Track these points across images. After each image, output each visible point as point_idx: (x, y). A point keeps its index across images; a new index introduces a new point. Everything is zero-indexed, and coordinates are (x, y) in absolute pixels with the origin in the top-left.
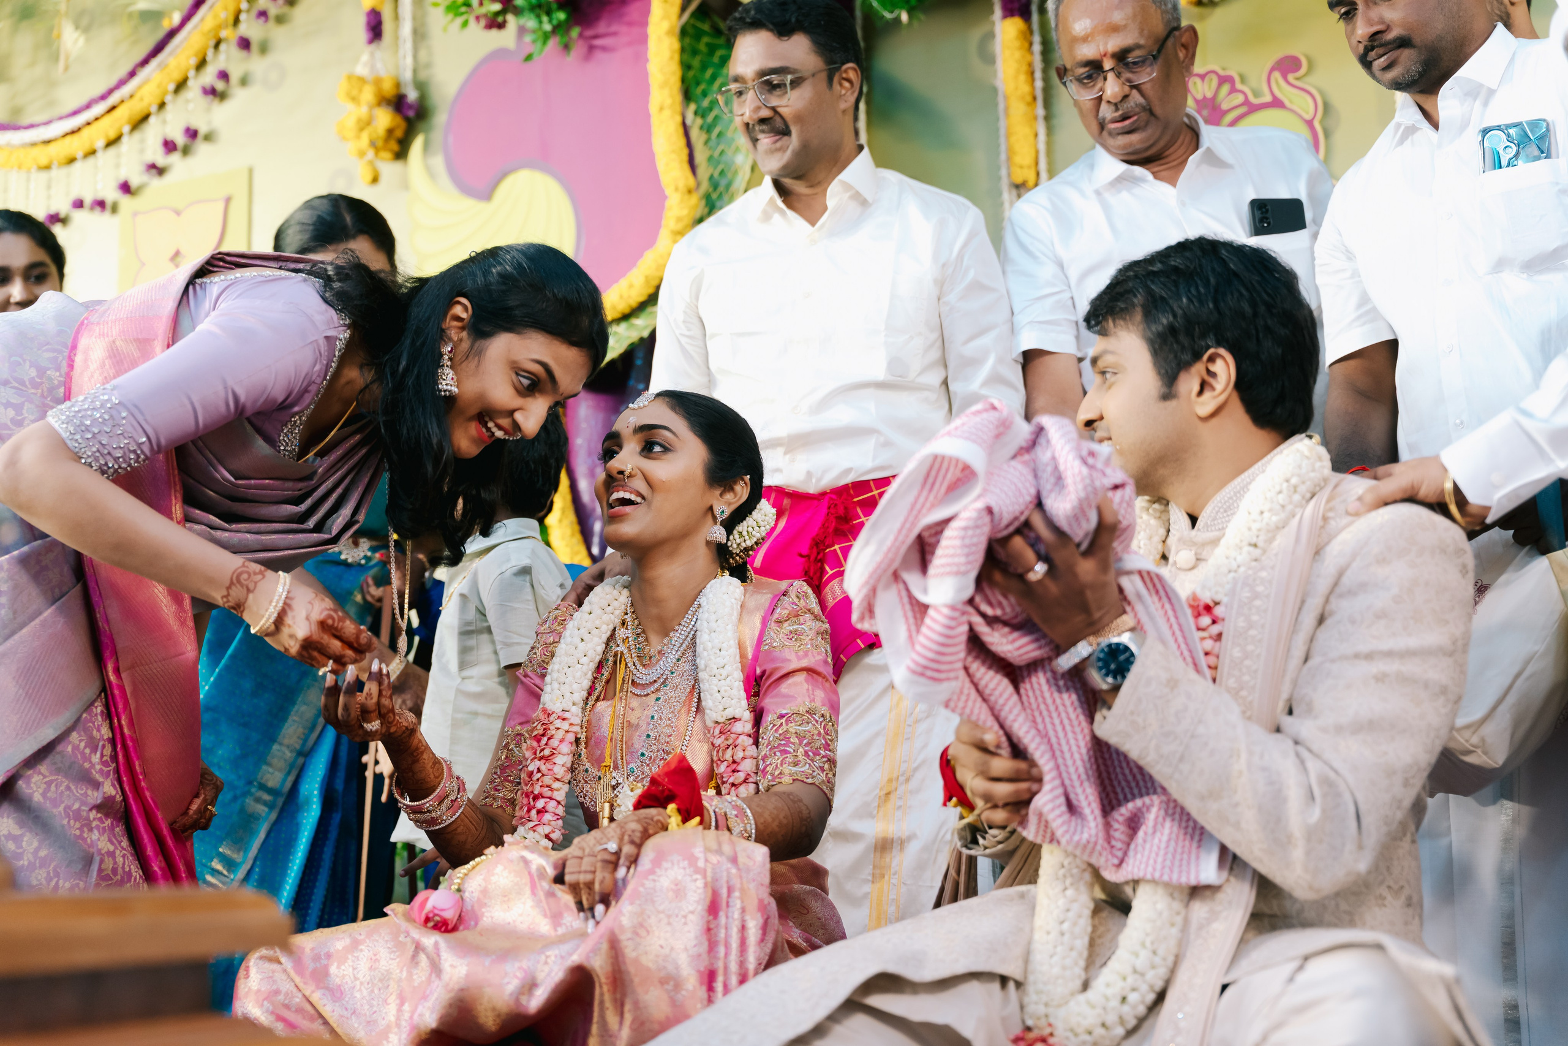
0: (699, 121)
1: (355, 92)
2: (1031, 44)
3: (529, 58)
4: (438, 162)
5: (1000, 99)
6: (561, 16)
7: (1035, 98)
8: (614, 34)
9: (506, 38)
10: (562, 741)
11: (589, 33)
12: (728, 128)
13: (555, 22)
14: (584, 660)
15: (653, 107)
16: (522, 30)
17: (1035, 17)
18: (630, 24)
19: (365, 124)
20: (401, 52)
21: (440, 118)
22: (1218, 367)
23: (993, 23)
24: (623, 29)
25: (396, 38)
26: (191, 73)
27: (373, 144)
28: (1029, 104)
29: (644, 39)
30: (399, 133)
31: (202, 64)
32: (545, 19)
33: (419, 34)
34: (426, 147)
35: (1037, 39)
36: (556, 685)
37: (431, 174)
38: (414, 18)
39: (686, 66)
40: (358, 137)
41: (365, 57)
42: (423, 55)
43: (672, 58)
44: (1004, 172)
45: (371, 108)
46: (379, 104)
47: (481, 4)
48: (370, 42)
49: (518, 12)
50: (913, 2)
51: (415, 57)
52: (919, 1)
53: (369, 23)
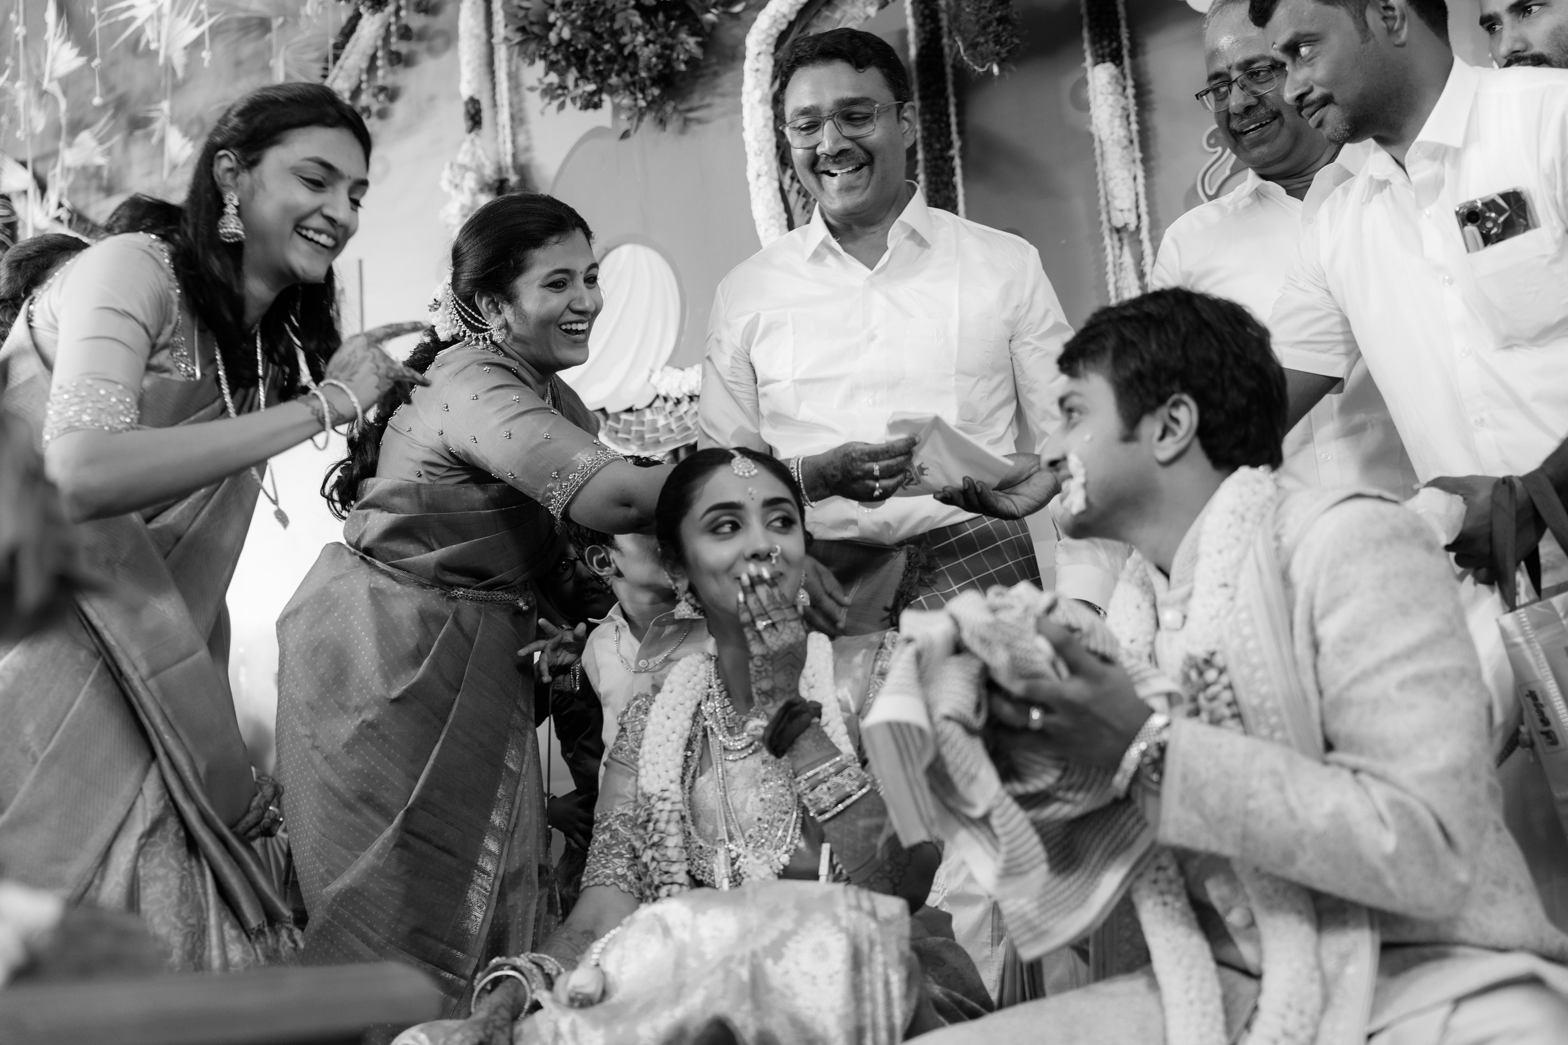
1: (457, 180)
2: (1125, 89)
3: (625, 135)
5: (1097, 144)
6: (656, 92)
7: (1131, 142)
8: (709, 106)
9: (603, 116)
10: (668, 822)
11: (682, 107)
13: (649, 98)
15: (751, 175)
16: (617, 109)
17: (1127, 61)
18: (723, 95)
20: (500, 139)
22: (1181, 413)
23: (1085, 70)
24: (717, 100)
25: (495, 124)
28: (1125, 148)
29: (738, 109)
32: (640, 96)
33: (518, 119)
35: (1130, 82)
36: (650, 767)
38: (511, 105)
41: (466, 146)
42: (521, 139)
43: (765, 126)
44: (1104, 217)
45: (474, 195)
46: (482, 190)
47: (576, 86)
48: (470, 131)
49: (613, 91)
50: (1004, 55)
51: (514, 142)
52: (1009, 52)
53: (468, 112)
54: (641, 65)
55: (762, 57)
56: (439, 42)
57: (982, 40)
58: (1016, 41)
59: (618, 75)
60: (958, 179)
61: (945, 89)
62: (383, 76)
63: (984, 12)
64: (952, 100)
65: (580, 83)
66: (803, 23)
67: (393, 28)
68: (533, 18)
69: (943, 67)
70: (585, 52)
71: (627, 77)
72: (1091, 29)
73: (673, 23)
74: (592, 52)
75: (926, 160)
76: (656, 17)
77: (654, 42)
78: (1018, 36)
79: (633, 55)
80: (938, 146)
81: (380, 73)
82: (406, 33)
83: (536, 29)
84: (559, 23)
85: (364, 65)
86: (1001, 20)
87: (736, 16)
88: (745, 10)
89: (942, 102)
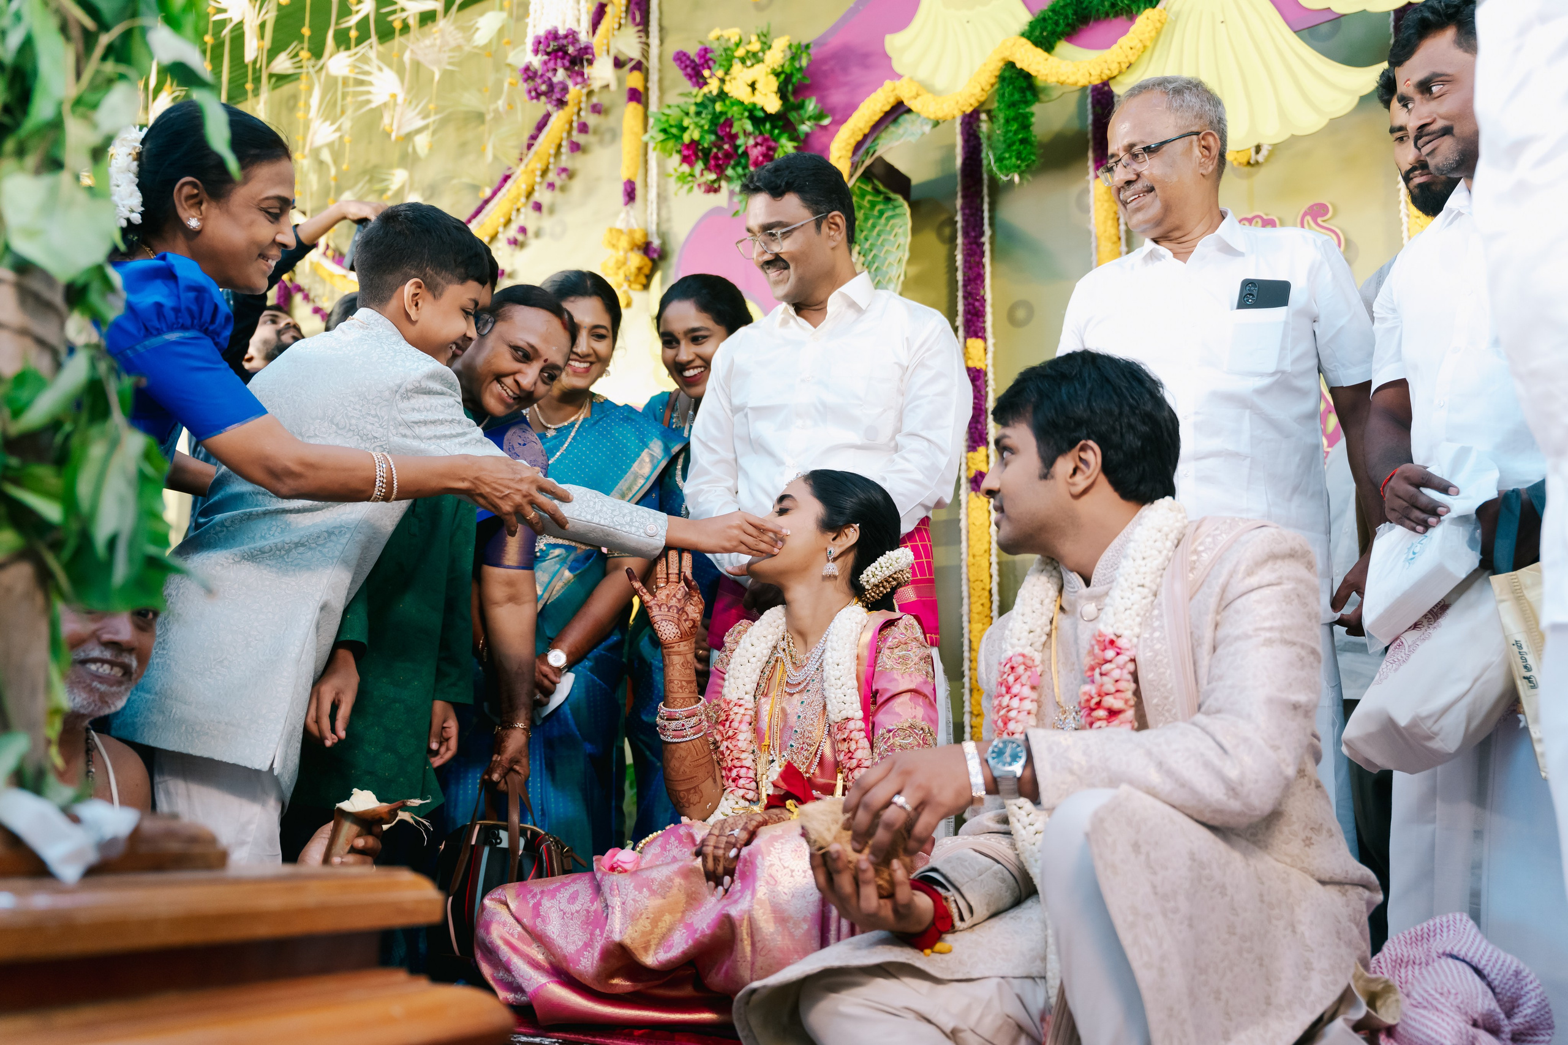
0: (862, 259)
1: (614, 242)
3: (736, 211)
5: (1093, 239)
7: (1120, 239)
9: (721, 199)
10: (740, 722)
12: (883, 264)
14: (753, 660)
16: (732, 193)
19: (621, 264)
20: (649, 212)
21: (675, 259)
22: (1089, 456)
23: (1088, 181)
25: (646, 200)
26: (501, 229)
27: (627, 279)
28: (1114, 243)
30: (646, 271)
31: (508, 222)
33: (661, 198)
36: (732, 680)
38: (658, 186)
40: (617, 274)
41: (623, 215)
42: (664, 213)
45: (626, 252)
46: (632, 249)
47: (702, 175)
48: (626, 204)
49: (729, 179)
50: (1023, 167)
51: (659, 215)
52: (1027, 166)
53: (626, 190)
54: (751, 162)
55: (842, 160)
56: (608, 137)
57: (1007, 155)
58: (1033, 158)
59: (734, 168)
60: (987, 260)
61: (981, 191)
62: (566, 159)
63: (1011, 134)
64: (986, 199)
65: (705, 173)
66: (875, 135)
67: (575, 125)
68: (672, 123)
69: (981, 174)
70: (710, 149)
71: (740, 170)
72: (1095, 151)
73: (776, 131)
74: (715, 150)
75: (964, 244)
76: (764, 126)
77: (761, 145)
78: (1034, 154)
79: (745, 153)
80: (973, 234)
81: (564, 157)
82: (583, 128)
83: (674, 131)
84: (692, 127)
85: (552, 151)
86: (1023, 141)
87: (824, 128)
88: (831, 123)
89: (979, 201)
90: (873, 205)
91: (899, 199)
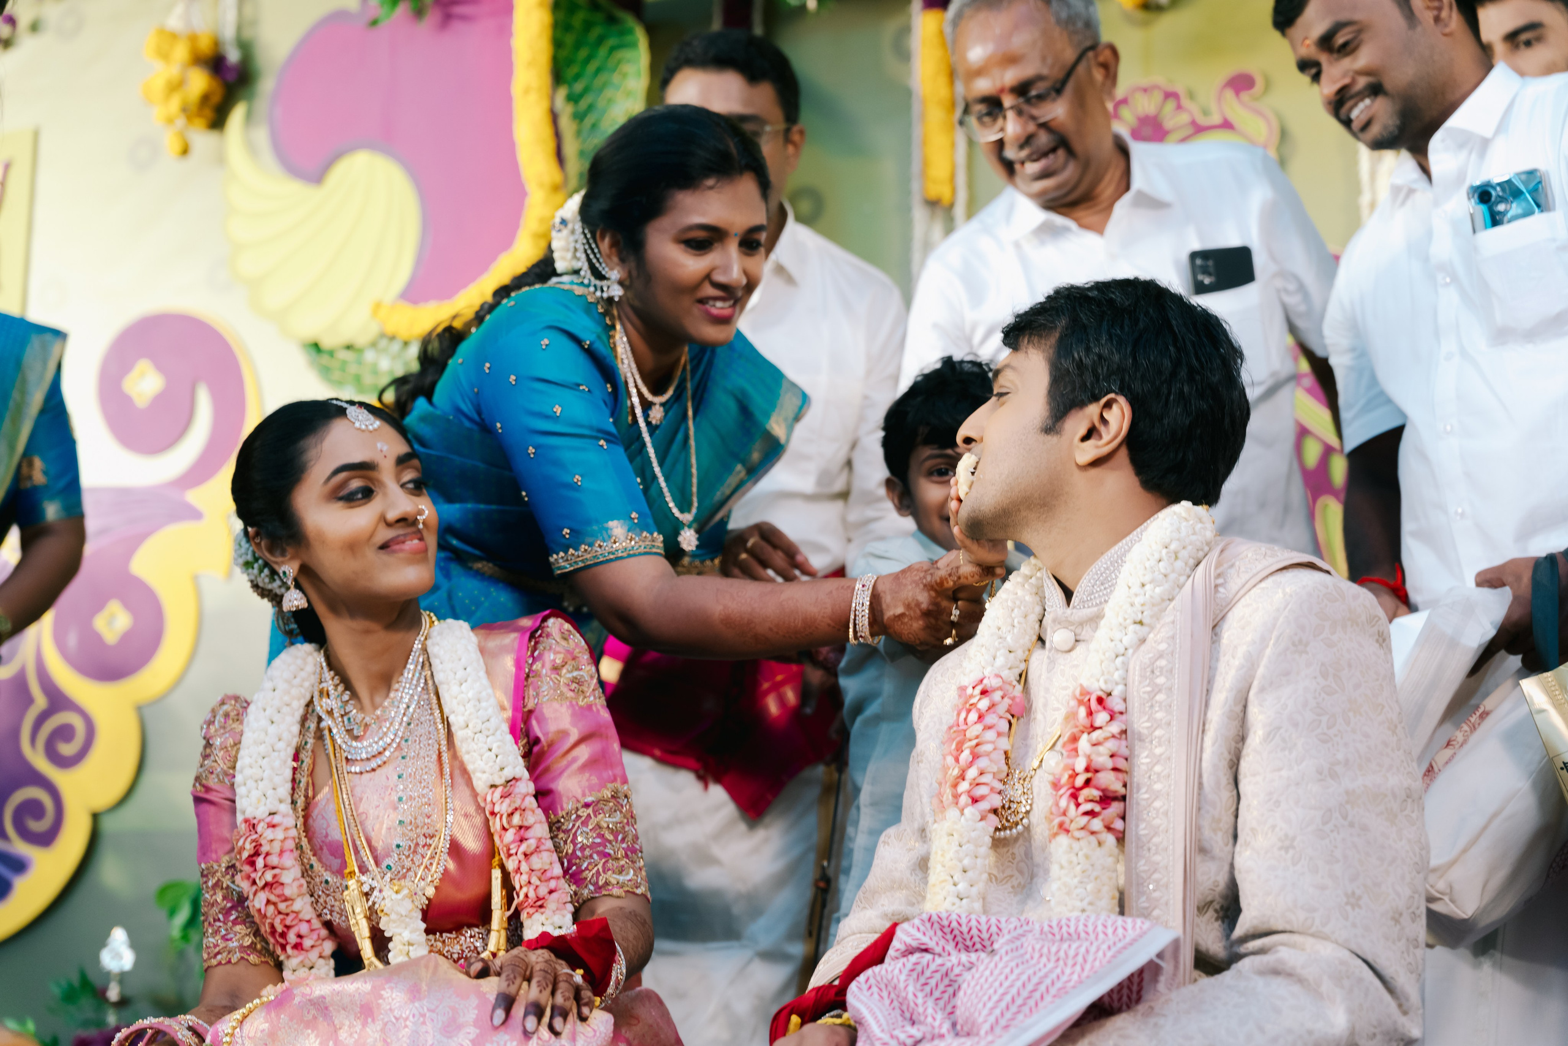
0: (570, 108)
1: (165, 49)
3: (374, 23)
4: (261, 135)
5: (915, 103)
8: (476, 1)
15: (516, 89)
19: (175, 86)
21: (267, 85)
22: (1113, 415)
23: (911, 14)
27: (184, 110)
29: (509, 10)
30: (216, 98)
34: (249, 117)
36: (252, 784)
37: (251, 148)
39: (557, 44)
40: (167, 101)
41: (179, 9)
42: (249, 9)
43: (542, 34)
44: (915, 186)
45: (184, 68)
46: (193, 64)
51: (239, 11)
61: (750, 17)
90: (588, 26)
91: (630, 21)
